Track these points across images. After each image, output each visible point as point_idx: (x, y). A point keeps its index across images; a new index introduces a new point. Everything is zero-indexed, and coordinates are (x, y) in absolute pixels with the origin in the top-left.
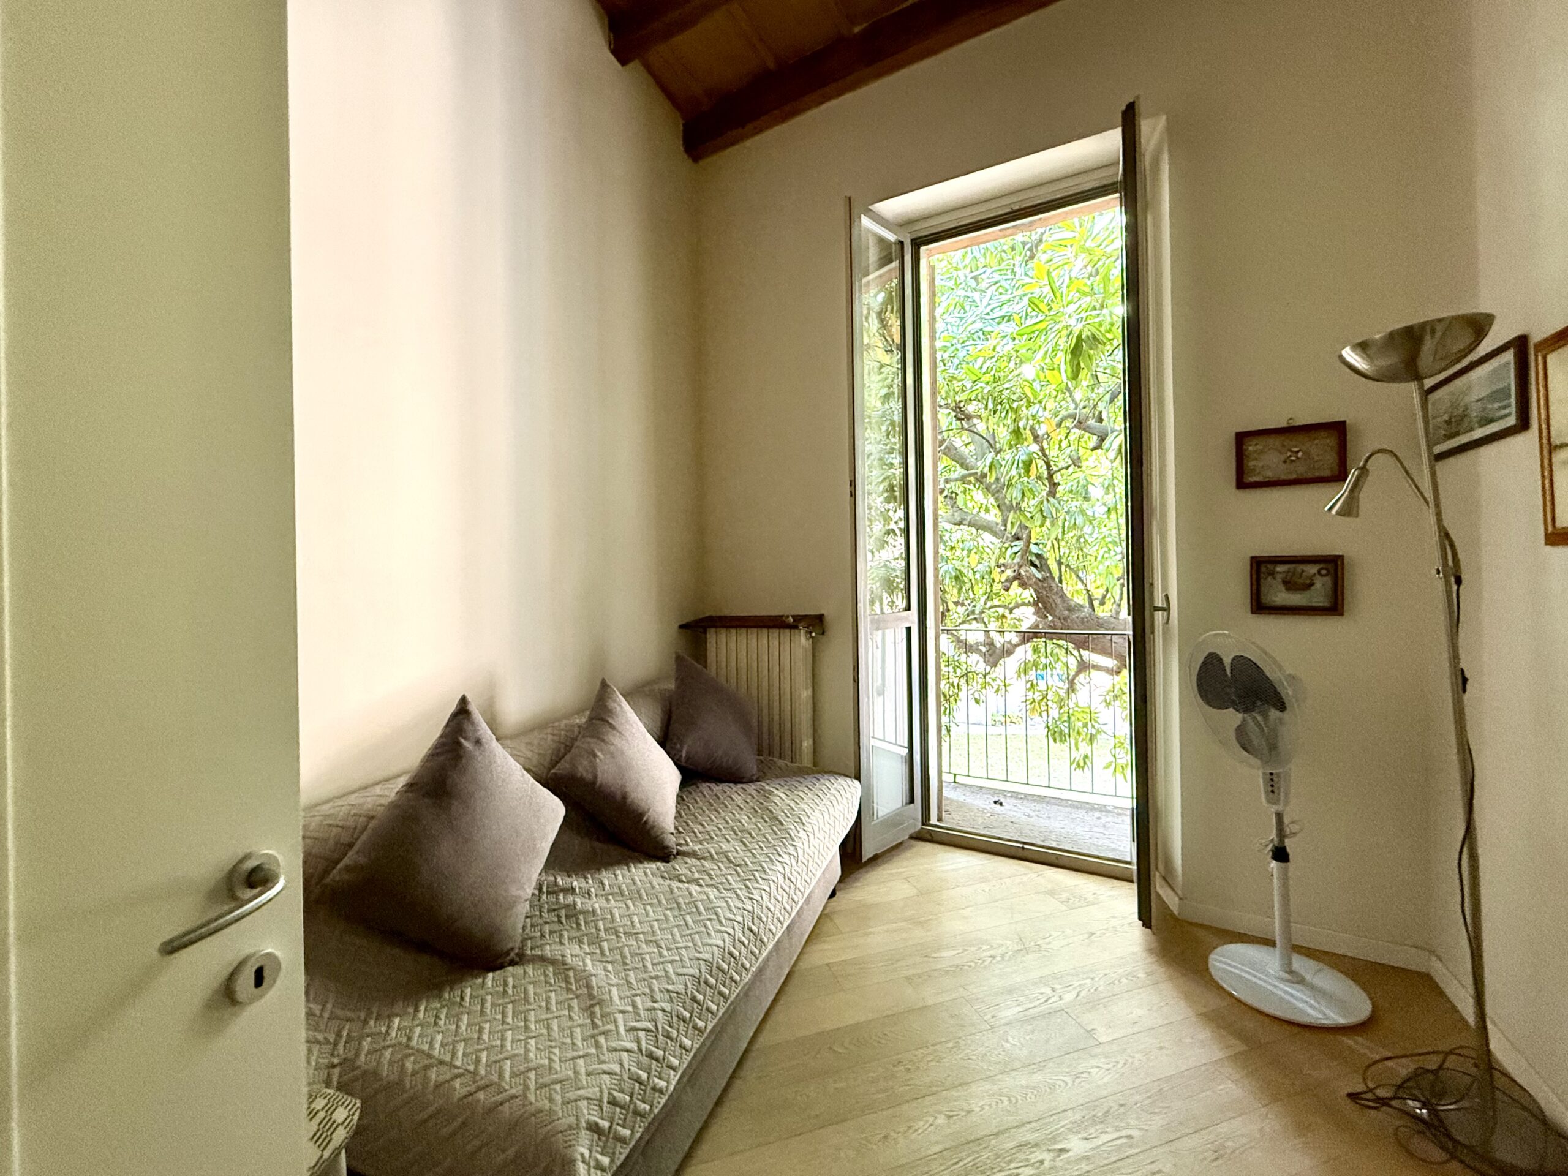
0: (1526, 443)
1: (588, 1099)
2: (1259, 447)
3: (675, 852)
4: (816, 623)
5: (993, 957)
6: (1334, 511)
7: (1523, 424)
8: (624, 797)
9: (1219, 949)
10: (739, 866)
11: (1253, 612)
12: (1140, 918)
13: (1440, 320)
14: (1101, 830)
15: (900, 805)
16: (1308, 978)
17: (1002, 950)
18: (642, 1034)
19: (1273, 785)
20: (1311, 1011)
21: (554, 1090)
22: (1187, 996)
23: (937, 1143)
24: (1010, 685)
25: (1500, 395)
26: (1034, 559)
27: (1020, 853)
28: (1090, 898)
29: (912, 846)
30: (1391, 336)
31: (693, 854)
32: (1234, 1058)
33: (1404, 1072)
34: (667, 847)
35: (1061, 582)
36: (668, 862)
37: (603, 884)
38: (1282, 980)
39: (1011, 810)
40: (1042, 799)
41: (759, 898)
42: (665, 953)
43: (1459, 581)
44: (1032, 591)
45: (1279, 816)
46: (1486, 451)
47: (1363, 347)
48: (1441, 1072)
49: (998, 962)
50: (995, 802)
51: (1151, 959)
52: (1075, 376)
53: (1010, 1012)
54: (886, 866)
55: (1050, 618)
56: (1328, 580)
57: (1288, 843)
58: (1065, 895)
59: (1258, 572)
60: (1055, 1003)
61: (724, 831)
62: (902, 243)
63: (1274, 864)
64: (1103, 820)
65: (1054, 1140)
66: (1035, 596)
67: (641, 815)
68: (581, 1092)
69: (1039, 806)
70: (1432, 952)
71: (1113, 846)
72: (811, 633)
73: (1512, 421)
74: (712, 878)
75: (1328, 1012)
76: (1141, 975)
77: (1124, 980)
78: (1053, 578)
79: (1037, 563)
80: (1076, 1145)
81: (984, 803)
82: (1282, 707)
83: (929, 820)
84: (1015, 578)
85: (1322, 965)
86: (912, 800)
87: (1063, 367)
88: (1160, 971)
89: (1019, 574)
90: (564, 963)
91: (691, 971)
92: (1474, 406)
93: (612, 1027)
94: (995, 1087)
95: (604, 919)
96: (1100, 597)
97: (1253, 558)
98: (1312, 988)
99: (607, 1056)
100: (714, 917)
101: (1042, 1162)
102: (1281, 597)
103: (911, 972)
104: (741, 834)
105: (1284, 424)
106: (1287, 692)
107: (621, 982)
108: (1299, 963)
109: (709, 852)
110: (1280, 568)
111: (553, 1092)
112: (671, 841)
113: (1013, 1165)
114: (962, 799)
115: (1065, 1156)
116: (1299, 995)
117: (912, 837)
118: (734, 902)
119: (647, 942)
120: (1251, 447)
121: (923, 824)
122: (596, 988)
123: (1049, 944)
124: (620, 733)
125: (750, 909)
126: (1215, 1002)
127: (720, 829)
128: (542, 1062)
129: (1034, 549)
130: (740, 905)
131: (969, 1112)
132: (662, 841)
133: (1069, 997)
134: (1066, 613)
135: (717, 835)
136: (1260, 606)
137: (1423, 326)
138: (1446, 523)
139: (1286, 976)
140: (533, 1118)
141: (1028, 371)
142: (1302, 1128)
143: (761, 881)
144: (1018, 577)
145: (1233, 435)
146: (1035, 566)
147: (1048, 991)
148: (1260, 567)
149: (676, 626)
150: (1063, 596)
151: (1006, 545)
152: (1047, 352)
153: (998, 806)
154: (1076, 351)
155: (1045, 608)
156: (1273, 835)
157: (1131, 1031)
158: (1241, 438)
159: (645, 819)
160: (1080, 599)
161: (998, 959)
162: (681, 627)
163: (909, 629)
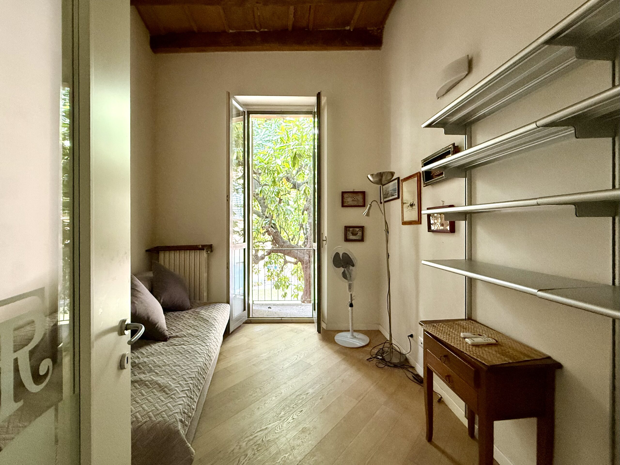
0: (399, 201)
1: (177, 413)
2: (347, 196)
3: (169, 337)
4: (209, 248)
5: (279, 352)
6: (365, 215)
7: (398, 198)
8: (148, 318)
9: (337, 335)
10: (198, 336)
11: (345, 241)
12: (318, 331)
13: (386, 172)
14: (302, 311)
15: (241, 312)
16: (357, 337)
17: (281, 349)
18: (186, 391)
19: (350, 287)
20: (358, 344)
21: (163, 414)
22: (331, 348)
23: (274, 404)
24: (260, 271)
25: (394, 190)
26: (273, 225)
27: (281, 321)
28: (303, 329)
29: (244, 326)
30: (378, 174)
31: (177, 337)
32: (344, 359)
33: (376, 352)
34: (166, 336)
35: (280, 233)
36: (166, 341)
37: (143, 353)
38: (351, 338)
39: (273, 309)
40: (283, 305)
41: (209, 345)
42: (183, 367)
43: (388, 233)
44: (272, 236)
45: (351, 295)
46: (392, 202)
47: (372, 175)
48: (384, 348)
49: (281, 353)
50: (269, 308)
51: (321, 342)
52: (294, 166)
53: (287, 365)
54: (237, 334)
55: (277, 246)
56: (361, 232)
57: (353, 302)
58: (296, 331)
59: (346, 230)
60: (299, 359)
61: (186, 327)
62: (245, 112)
63: (350, 308)
64: (302, 308)
65: (305, 392)
66: (272, 238)
67: (156, 324)
68: (174, 412)
69: (282, 307)
70: (379, 324)
71: (306, 314)
72: (208, 251)
73: (396, 196)
74: (189, 342)
75: (361, 343)
76: (319, 346)
77: (315, 349)
78: (278, 232)
79: (273, 226)
80: (311, 391)
81: (266, 309)
82: (353, 265)
83: (250, 316)
84: (267, 232)
85: (358, 333)
86: (245, 310)
87: (290, 163)
88: (324, 344)
89: (268, 230)
90: (142, 380)
91: (196, 370)
92: (390, 191)
93: (175, 392)
94: (287, 385)
95: (151, 364)
96: (292, 238)
97: (345, 226)
98: (357, 338)
99: (178, 400)
100: (196, 353)
101: (303, 398)
102: (352, 237)
103: (255, 363)
104: (192, 327)
105: (352, 191)
106: (354, 262)
107: (171, 379)
108: (355, 334)
109: (184, 335)
110: (351, 229)
111: (162, 415)
112: (167, 333)
113: (296, 401)
114: (257, 308)
115: (308, 394)
116: (356, 341)
117: (244, 323)
118: (201, 347)
119: (174, 366)
120: (346, 195)
121: (248, 318)
122: (162, 384)
123: (294, 344)
124: (142, 293)
125: (208, 349)
126: (338, 348)
127: (183, 327)
128: (153, 409)
129: (273, 222)
130: (204, 348)
131: (281, 393)
132: (164, 333)
133: (302, 357)
134: (283, 244)
135: (183, 329)
136: (347, 240)
137: (383, 173)
138: (386, 219)
139: (352, 337)
140: (158, 425)
141: (279, 162)
142: (359, 370)
143: (208, 340)
144: (268, 231)
145: (341, 192)
146: (273, 227)
147: (296, 356)
148: (347, 228)
149: (144, 250)
150: (282, 238)
151: (263, 220)
152: (285, 157)
153: (270, 309)
154: (295, 158)
155: (276, 242)
156: (350, 301)
157: (319, 360)
158: (343, 193)
159: (157, 325)
160: (285, 239)
161: (280, 352)
162: (147, 251)
163: (244, 249)
